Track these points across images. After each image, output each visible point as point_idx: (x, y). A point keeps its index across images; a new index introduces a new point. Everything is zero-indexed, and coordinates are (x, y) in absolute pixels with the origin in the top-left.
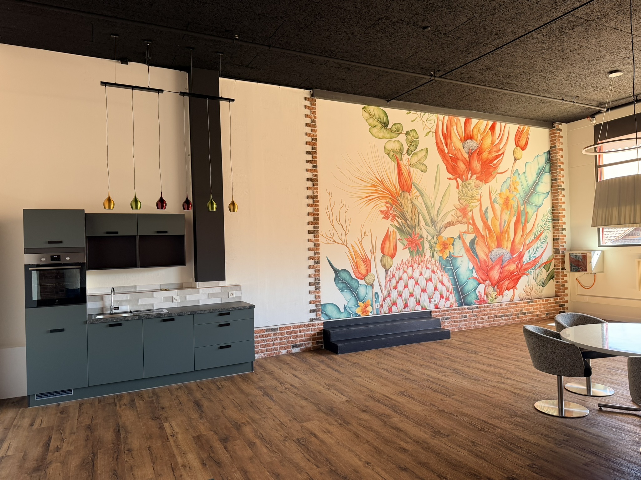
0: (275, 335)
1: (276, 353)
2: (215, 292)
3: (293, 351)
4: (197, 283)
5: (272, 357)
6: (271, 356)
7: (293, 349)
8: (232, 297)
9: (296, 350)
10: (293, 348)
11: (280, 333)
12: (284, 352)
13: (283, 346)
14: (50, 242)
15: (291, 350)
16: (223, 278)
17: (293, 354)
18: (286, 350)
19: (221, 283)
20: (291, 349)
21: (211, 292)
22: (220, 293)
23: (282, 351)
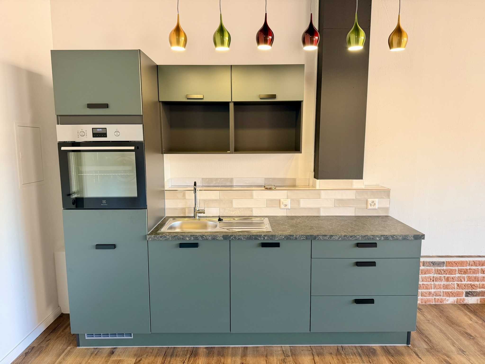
0: (439, 272)
1: (436, 300)
2: (345, 197)
3: (465, 302)
4: (318, 181)
5: (430, 305)
6: (429, 303)
7: (466, 298)
8: (372, 207)
9: (472, 300)
10: (467, 296)
11: (447, 270)
12: (451, 300)
13: (450, 290)
14: (90, 106)
15: (464, 299)
16: (359, 175)
17: (466, 306)
18: (455, 298)
19: (356, 183)
20: (464, 297)
21: (339, 197)
22: (353, 200)
23: (447, 298)
